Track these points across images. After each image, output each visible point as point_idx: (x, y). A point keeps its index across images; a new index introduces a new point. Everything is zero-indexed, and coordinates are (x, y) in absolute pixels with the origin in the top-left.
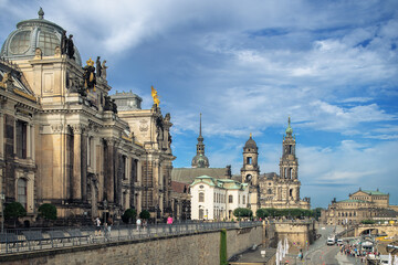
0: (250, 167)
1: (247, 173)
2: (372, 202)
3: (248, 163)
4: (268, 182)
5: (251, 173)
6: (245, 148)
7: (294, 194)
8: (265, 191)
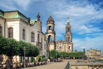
0: (50, 31)
1: (49, 35)
2: (96, 53)
3: (49, 29)
4: (60, 44)
5: (51, 34)
6: (47, 22)
7: (71, 48)
8: (59, 48)
